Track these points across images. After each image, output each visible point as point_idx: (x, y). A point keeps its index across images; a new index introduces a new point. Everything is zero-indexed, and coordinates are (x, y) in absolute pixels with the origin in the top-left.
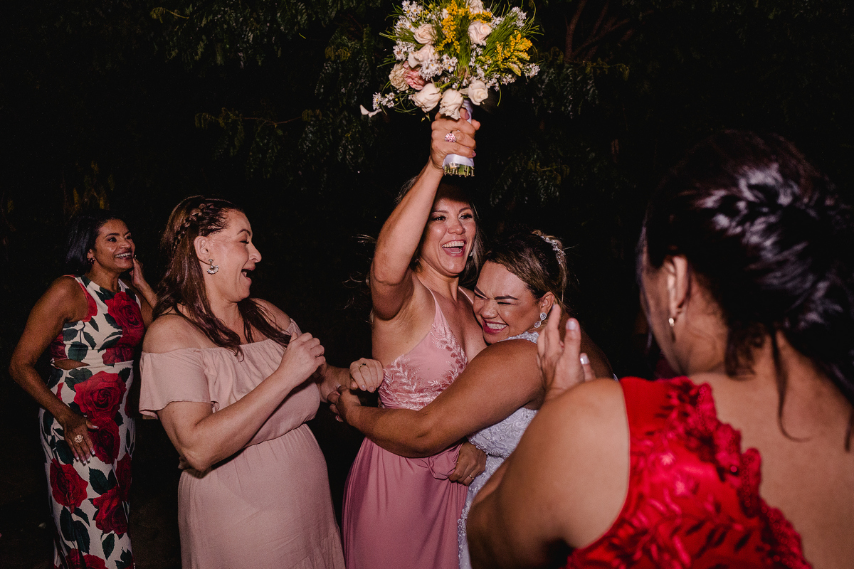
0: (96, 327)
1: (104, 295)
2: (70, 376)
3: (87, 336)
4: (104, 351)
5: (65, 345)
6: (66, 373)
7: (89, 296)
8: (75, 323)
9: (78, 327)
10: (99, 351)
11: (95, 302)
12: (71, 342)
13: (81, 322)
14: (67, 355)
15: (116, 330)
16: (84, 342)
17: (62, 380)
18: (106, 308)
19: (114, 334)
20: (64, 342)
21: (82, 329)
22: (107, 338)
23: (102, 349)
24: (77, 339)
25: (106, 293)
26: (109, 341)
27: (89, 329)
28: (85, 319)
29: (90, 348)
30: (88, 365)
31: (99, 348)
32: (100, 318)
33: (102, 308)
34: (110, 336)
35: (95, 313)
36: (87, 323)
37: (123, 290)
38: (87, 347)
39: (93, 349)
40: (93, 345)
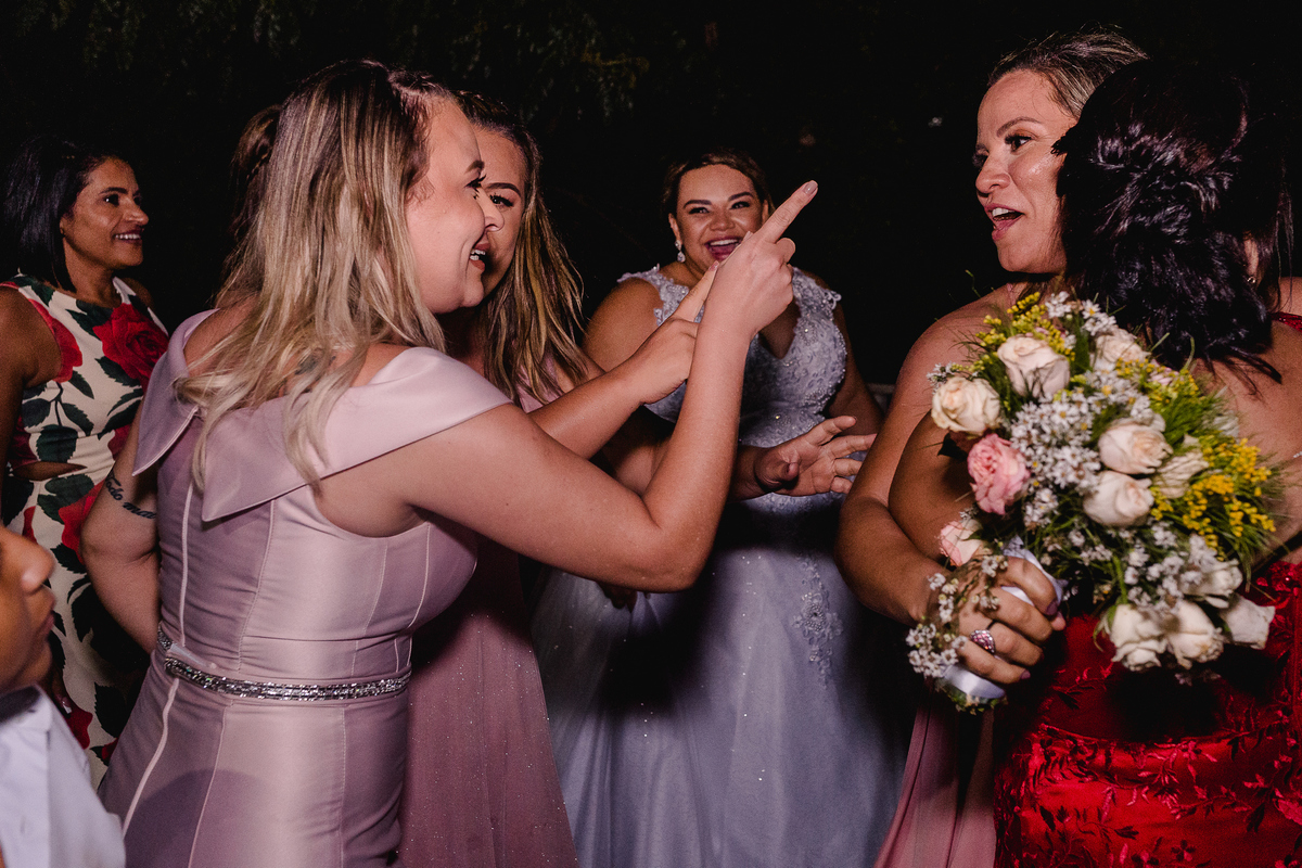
0: (85, 389)
1: (91, 318)
2: (47, 493)
3: (71, 411)
4: (112, 434)
5: (29, 435)
6: (40, 488)
7: (58, 326)
8: (41, 388)
9: (49, 394)
10: (100, 436)
11: (71, 337)
12: (40, 426)
13: (52, 383)
14: (36, 454)
15: (129, 390)
16: (67, 422)
17: (32, 501)
18: (99, 344)
19: (125, 398)
20: (27, 429)
21: (58, 399)
22: (115, 407)
23: (107, 430)
24: (50, 420)
25: (94, 313)
26: (118, 415)
27: (71, 394)
28: (59, 378)
29: (81, 434)
30: (81, 467)
31: (100, 431)
32: (90, 369)
33: (91, 347)
34: (120, 403)
35: (76, 358)
36: (66, 385)
37: (126, 301)
38: (74, 432)
39: (88, 435)
40: (87, 427)
